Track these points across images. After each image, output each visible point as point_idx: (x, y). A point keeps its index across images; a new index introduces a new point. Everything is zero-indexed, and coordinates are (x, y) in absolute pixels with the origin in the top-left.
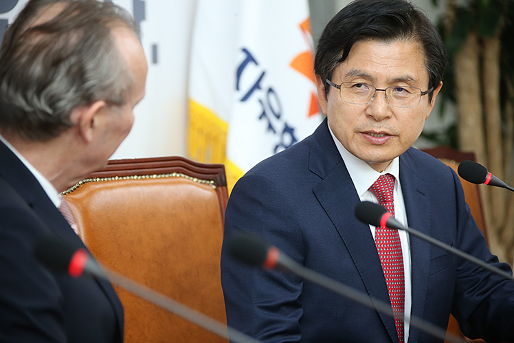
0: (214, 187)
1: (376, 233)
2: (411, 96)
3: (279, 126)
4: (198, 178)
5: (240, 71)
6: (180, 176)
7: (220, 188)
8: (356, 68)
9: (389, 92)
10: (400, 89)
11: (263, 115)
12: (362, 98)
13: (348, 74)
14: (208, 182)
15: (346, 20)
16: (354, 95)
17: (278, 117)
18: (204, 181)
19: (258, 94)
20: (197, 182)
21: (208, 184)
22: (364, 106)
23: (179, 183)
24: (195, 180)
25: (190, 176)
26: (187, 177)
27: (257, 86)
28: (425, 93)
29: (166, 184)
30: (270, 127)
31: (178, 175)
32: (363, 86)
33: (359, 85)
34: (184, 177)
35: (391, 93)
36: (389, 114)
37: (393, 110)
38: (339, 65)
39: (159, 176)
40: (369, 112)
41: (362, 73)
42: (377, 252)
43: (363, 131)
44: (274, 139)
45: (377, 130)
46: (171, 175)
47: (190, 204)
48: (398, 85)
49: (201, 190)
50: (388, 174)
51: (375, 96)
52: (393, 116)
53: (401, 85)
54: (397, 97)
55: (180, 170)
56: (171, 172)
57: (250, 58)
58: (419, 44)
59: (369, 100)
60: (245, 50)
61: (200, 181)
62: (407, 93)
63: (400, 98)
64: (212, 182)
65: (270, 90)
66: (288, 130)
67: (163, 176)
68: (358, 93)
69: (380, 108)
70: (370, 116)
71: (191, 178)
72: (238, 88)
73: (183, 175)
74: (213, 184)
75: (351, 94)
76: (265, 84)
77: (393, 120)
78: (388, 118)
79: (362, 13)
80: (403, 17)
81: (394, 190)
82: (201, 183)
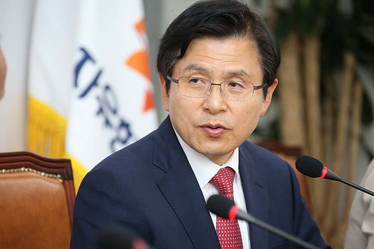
0: (61, 181)
1: (217, 223)
2: (245, 91)
3: (115, 121)
4: (46, 172)
5: (78, 69)
6: (29, 171)
7: (66, 182)
8: (193, 62)
9: (224, 86)
10: (233, 84)
11: (101, 111)
12: (199, 92)
13: (186, 69)
14: (55, 176)
15: (185, 20)
16: (192, 90)
17: (115, 112)
18: (51, 175)
19: (96, 92)
20: (44, 176)
21: (55, 178)
22: (201, 101)
23: (28, 177)
24: (43, 174)
25: (38, 170)
26: (35, 171)
27: (94, 83)
28: (258, 88)
29: (15, 178)
30: (107, 123)
31: (26, 170)
32: (199, 82)
33: (195, 80)
34: (33, 172)
35: (226, 88)
36: (224, 107)
37: (228, 104)
38: (178, 61)
39: (8, 171)
40: (205, 106)
41: (198, 67)
42: (219, 241)
43: (201, 124)
44: (111, 134)
45: (213, 123)
46: (19, 170)
47: (38, 197)
48: (233, 80)
49: (48, 183)
50: (228, 167)
51: (211, 90)
52: (229, 110)
53: (235, 80)
54: (232, 92)
55: (29, 164)
56: (20, 167)
57: (87, 57)
58: (254, 43)
59: (205, 94)
60: (83, 50)
61: (47, 175)
62: (242, 88)
63: (235, 93)
64: (59, 176)
65: (107, 88)
66: (124, 125)
67: (12, 170)
68: (195, 88)
69: (216, 102)
70: (207, 110)
71: (39, 172)
72: (76, 84)
73: (31, 170)
74: (60, 178)
75: (189, 89)
76: (102, 81)
77: (228, 113)
78: (223, 111)
79: (200, 14)
80: (237, 16)
81: (234, 183)
82: (49, 177)
